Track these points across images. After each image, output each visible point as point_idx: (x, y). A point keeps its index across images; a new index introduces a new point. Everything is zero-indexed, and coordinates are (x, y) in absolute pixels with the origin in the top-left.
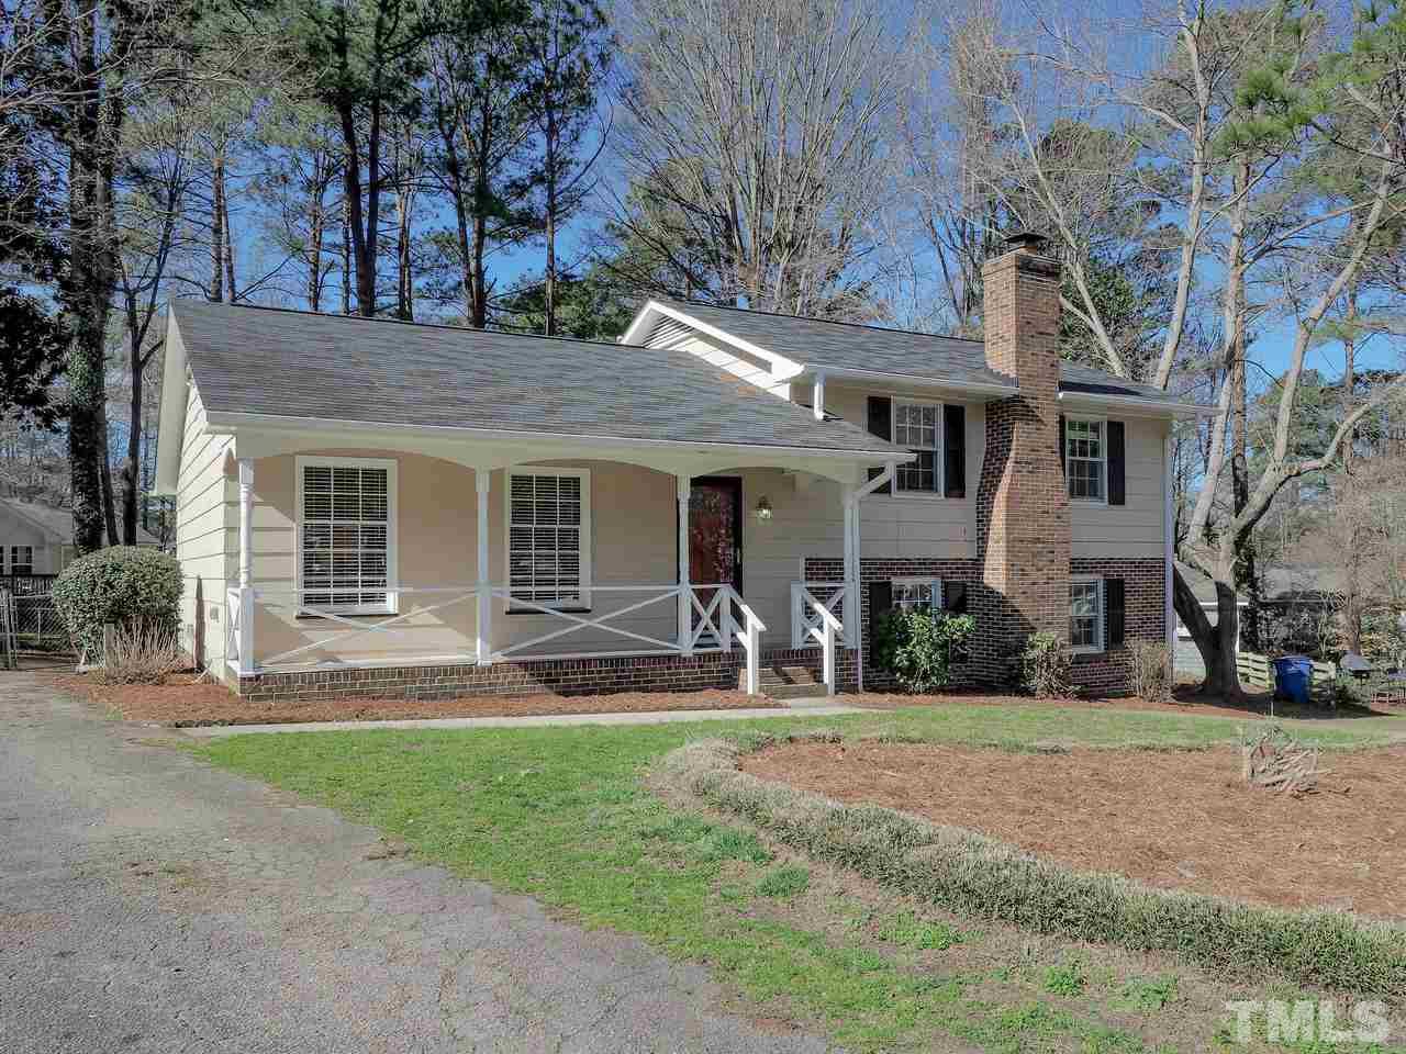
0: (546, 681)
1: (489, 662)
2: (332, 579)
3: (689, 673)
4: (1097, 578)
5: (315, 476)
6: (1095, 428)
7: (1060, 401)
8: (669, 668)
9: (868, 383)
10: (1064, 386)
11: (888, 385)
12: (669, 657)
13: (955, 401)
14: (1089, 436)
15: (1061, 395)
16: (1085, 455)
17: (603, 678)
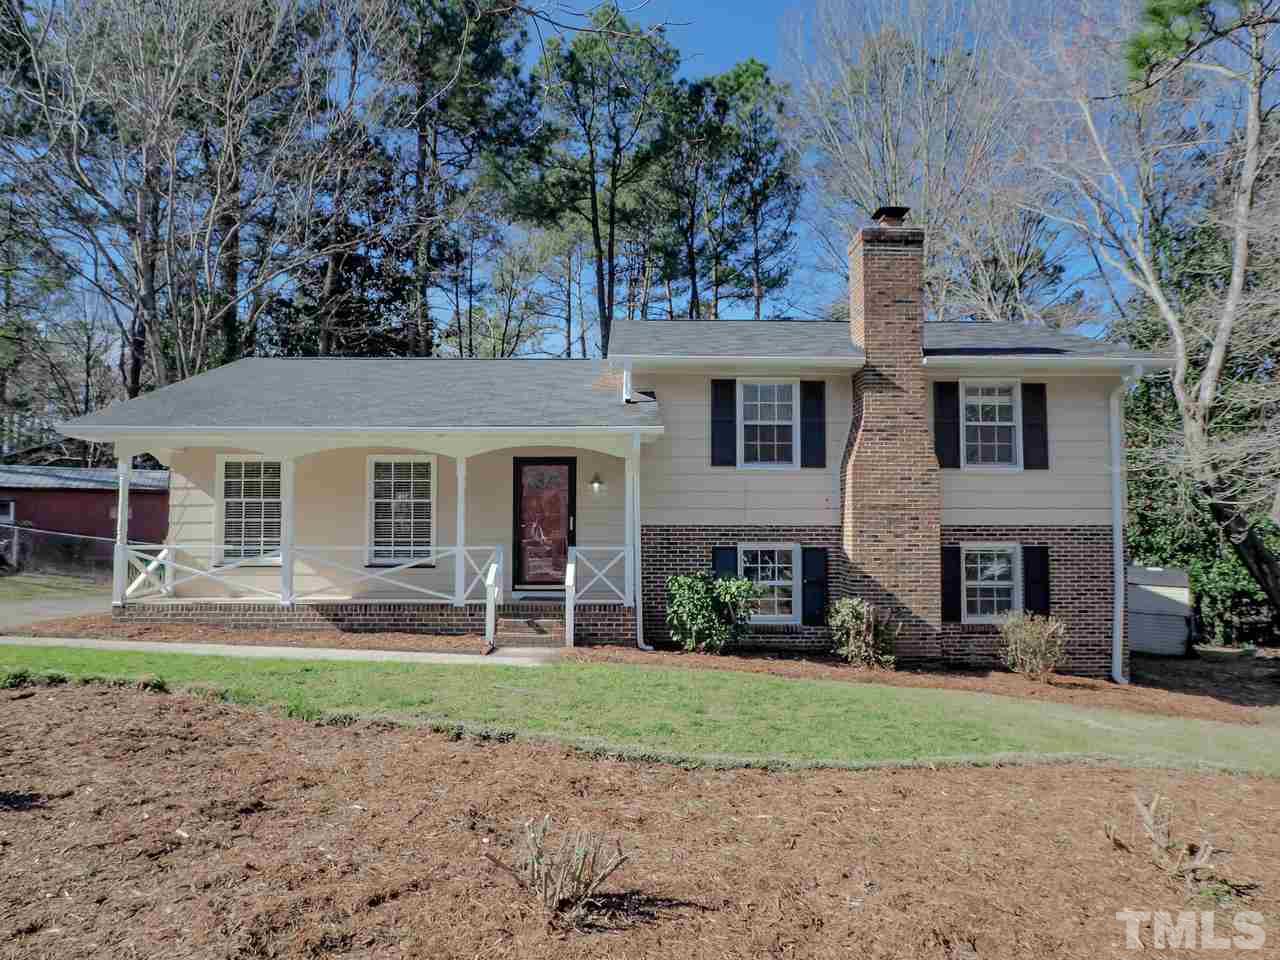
0: (334, 620)
1: (288, 603)
2: (243, 539)
3: (460, 620)
4: (1014, 548)
5: (231, 469)
6: (1007, 391)
7: (924, 366)
8: (442, 615)
9: (708, 367)
10: (928, 352)
11: (732, 367)
12: (442, 606)
13: (813, 376)
14: (997, 401)
15: (925, 360)
16: (993, 419)
17: (380, 620)
